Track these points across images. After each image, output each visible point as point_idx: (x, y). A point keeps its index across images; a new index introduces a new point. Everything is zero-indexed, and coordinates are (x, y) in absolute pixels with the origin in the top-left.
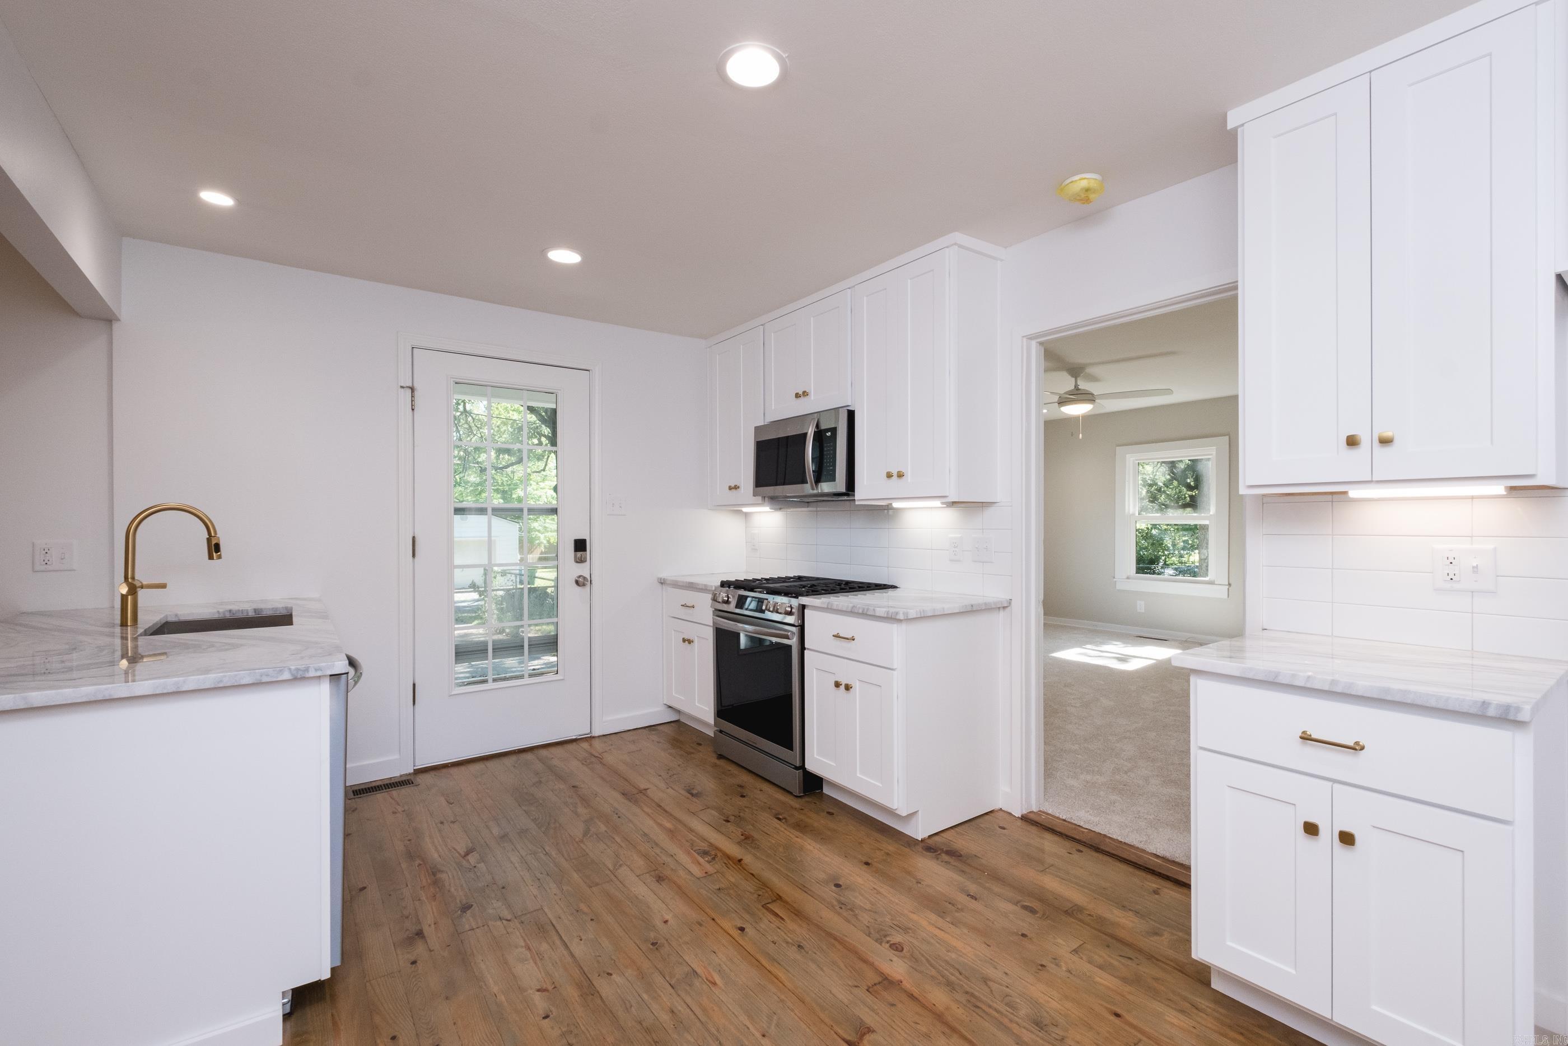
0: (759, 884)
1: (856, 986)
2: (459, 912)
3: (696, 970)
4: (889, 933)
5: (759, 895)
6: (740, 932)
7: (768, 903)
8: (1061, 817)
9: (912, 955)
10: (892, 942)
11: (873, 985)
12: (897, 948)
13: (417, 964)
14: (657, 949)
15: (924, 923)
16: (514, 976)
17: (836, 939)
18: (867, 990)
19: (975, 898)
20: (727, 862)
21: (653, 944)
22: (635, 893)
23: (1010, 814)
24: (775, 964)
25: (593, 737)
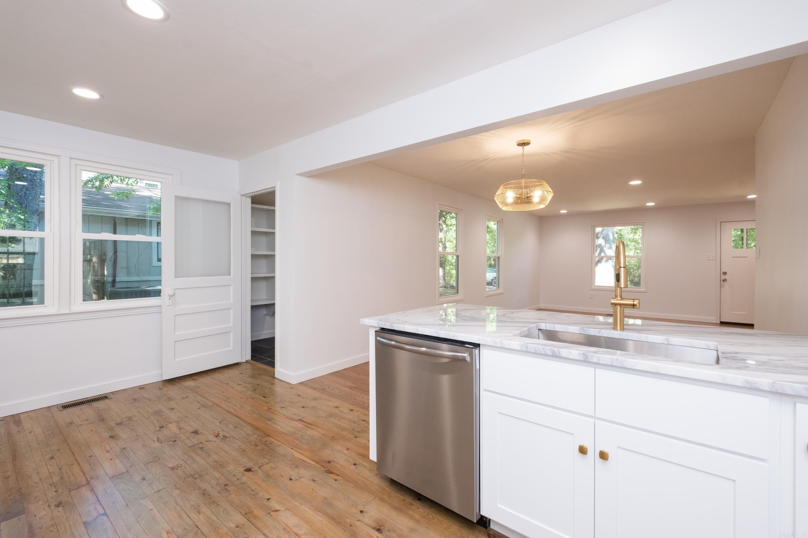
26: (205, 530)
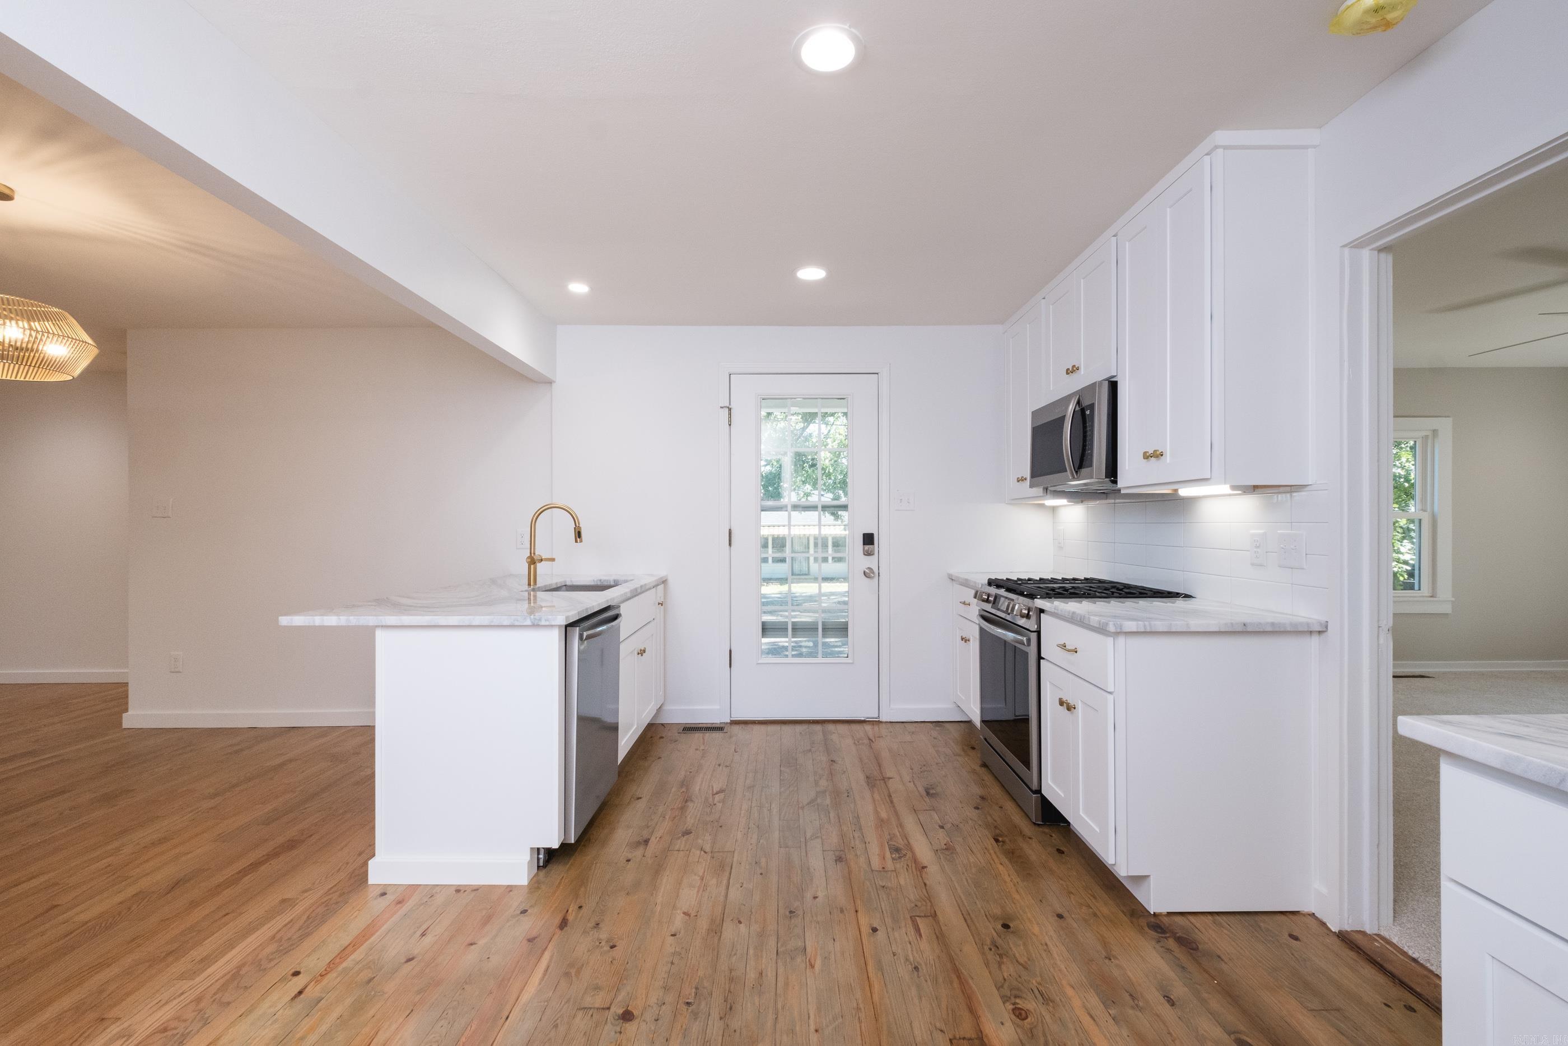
0: (924, 895)
1: (941, 1031)
2: (680, 835)
3: (807, 948)
4: (1025, 996)
5: (916, 906)
6: (871, 931)
7: (918, 916)
8: (1410, 953)
9: (1031, 1030)
10: (1019, 1006)
11: (960, 1038)
12: (1020, 1014)
13: (629, 862)
14: (790, 917)
15: (1076, 1003)
16: (678, 893)
17: (959, 977)
18: (951, 1040)
19: (1172, 1003)
20: (910, 865)
21: (791, 912)
22: (810, 864)
23: (1323, 924)
24: (880, 973)
25: (881, 722)
26: (772, 943)
